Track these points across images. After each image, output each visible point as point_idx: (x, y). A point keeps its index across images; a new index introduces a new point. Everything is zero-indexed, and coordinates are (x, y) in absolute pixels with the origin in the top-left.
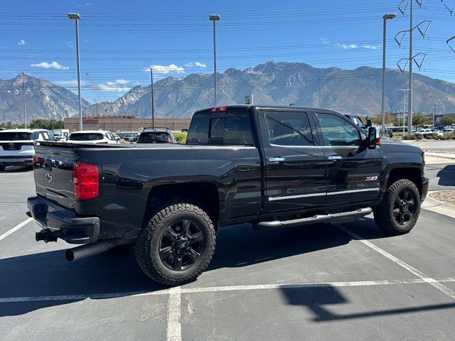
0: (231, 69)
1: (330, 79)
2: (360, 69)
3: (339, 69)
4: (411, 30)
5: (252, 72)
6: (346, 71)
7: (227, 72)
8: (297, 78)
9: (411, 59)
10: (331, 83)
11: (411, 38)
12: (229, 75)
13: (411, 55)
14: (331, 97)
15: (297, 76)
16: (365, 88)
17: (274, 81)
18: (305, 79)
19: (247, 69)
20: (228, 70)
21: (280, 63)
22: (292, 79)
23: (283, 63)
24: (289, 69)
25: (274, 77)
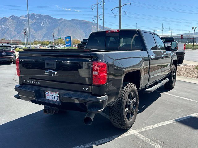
0: (12, 16)
1: (61, 23)
2: (73, 20)
3: (64, 19)
4: (97, 5)
5: (24, 18)
6: (67, 20)
7: (10, 17)
8: (46, 22)
9: (98, 17)
10: (61, 25)
11: (97, 8)
12: (12, 19)
13: (98, 15)
14: (61, 31)
15: (46, 21)
16: (75, 28)
17: (35, 23)
18: (49, 23)
19: (21, 17)
20: (11, 16)
21: (37, 15)
22: (44, 22)
23: (39, 15)
24: (42, 18)
25: (35, 21)
